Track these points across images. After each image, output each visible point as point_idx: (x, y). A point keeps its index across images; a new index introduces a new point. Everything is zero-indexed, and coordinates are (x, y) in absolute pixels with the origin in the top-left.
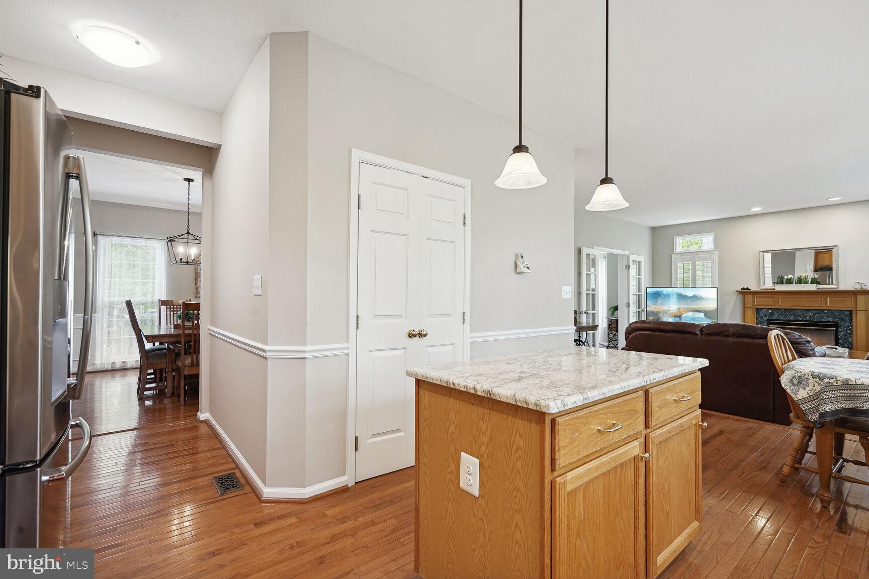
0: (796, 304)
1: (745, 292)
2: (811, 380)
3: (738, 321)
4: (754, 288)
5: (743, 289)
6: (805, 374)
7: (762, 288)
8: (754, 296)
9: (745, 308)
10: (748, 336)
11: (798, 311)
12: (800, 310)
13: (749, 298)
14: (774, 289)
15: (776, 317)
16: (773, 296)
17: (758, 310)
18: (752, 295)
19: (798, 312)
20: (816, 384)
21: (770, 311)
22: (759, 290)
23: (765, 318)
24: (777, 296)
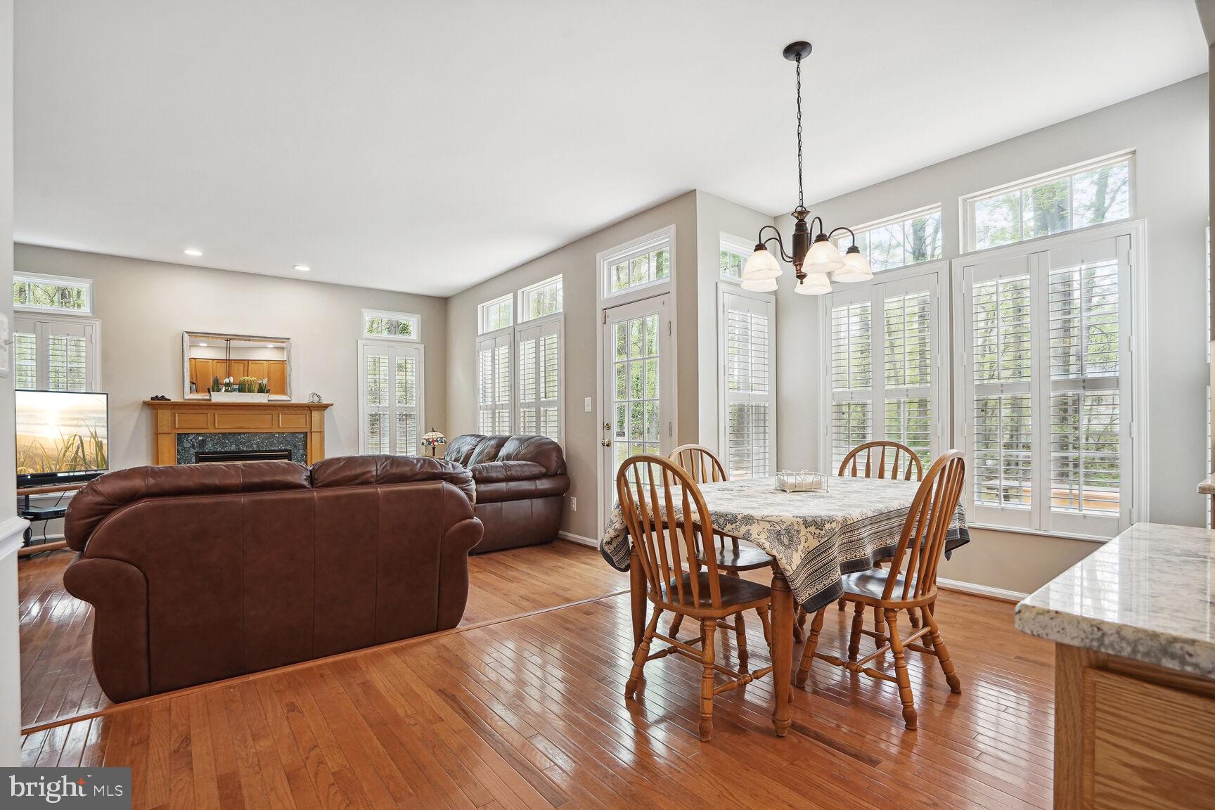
0: (240, 425)
1: (157, 405)
2: (803, 530)
3: (143, 461)
4: (174, 397)
5: (156, 398)
6: (792, 524)
7: (186, 398)
8: (174, 411)
9: (156, 434)
10: (403, 479)
11: (242, 436)
12: (244, 434)
13: (165, 416)
14: (210, 400)
15: (209, 447)
16: (206, 412)
17: (180, 438)
18: (172, 409)
19: (241, 438)
20: (810, 537)
21: (200, 438)
22: (181, 400)
23: (192, 451)
24: (212, 412)
